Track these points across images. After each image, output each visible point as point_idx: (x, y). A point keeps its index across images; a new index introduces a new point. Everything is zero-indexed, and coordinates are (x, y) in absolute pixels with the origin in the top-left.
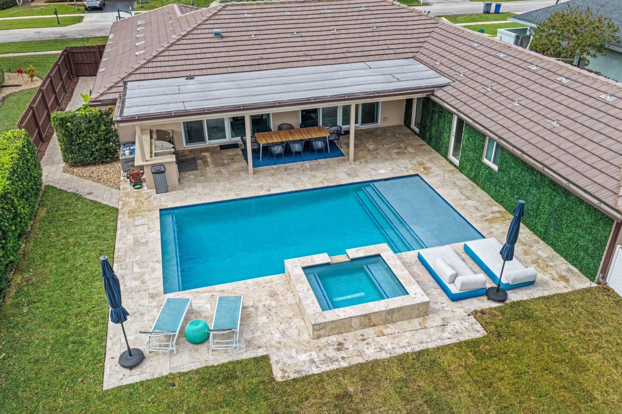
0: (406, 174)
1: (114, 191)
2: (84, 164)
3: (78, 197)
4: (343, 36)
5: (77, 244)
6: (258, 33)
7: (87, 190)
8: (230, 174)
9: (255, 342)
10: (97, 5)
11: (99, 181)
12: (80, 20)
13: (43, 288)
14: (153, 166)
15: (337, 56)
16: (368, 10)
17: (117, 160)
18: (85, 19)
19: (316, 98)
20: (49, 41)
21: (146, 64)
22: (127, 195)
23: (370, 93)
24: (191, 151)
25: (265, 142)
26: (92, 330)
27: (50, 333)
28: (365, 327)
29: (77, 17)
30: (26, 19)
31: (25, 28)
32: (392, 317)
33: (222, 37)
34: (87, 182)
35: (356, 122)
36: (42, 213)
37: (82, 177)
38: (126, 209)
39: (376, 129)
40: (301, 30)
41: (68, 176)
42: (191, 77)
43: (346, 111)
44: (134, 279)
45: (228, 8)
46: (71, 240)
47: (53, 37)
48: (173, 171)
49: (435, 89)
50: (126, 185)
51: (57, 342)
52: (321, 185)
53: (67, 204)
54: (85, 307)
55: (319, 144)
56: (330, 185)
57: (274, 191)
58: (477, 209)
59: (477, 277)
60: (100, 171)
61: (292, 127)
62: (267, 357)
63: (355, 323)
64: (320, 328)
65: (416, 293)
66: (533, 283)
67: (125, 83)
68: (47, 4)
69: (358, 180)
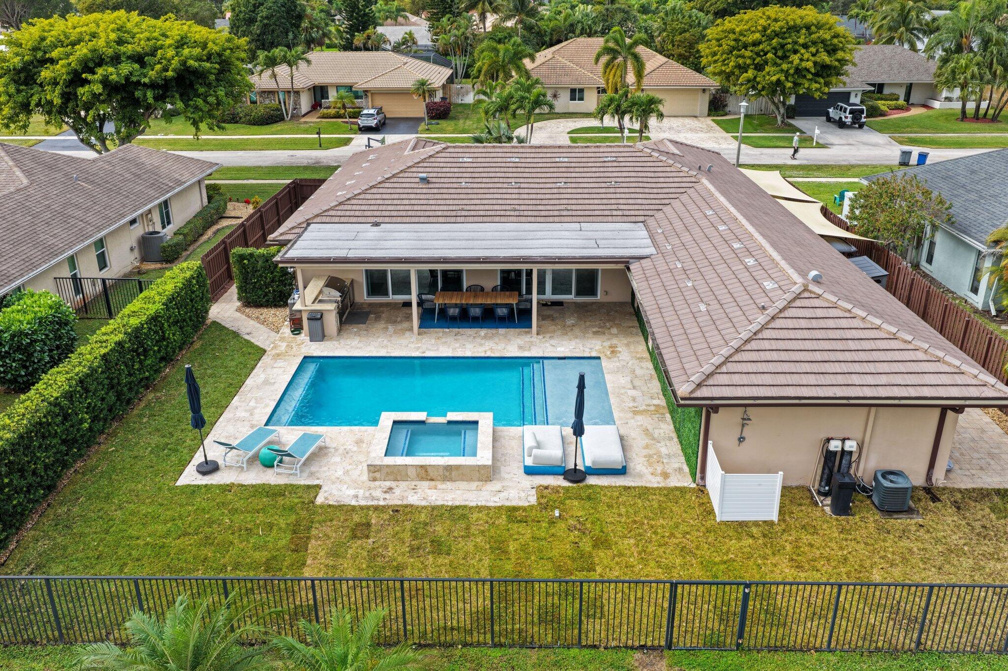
0: (586, 355)
1: (273, 334)
2: (258, 305)
3: (236, 335)
4: (569, 191)
6: (470, 180)
7: (248, 330)
8: (395, 332)
9: (317, 474)
10: (373, 125)
11: (263, 323)
12: (347, 142)
13: (167, 406)
14: (312, 312)
15: (551, 213)
16: (615, 161)
17: (286, 304)
18: (353, 142)
19: (487, 258)
20: (298, 167)
21: (336, 206)
22: (282, 339)
23: (551, 258)
24: (370, 305)
25: (441, 301)
26: (188, 442)
27: (156, 439)
28: (422, 479)
29: (345, 138)
30: (286, 139)
31: (280, 149)
32: (450, 474)
33: (428, 182)
34: (252, 322)
35: (542, 291)
36: (197, 345)
37: (249, 317)
38: (274, 352)
39: (593, 303)
40: (522, 180)
41: (238, 314)
42: (376, 224)
44: (246, 411)
45: (449, 150)
46: (209, 371)
47: (305, 162)
48: (331, 321)
49: (631, 261)
50: (286, 330)
51: (157, 446)
52: (483, 355)
53: (222, 340)
55: (502, 312)
56: (493, 355)
58: (634, 399)
59: (553, 452)
60: (269, 313)
61: (482, 289)
62: (319, 487)
63: (412, 472)
64: (375, 471)
65: (484, 457)
66: (622, 471)
67: (309, 225)
68: (319, 120)
69: (526, 354)
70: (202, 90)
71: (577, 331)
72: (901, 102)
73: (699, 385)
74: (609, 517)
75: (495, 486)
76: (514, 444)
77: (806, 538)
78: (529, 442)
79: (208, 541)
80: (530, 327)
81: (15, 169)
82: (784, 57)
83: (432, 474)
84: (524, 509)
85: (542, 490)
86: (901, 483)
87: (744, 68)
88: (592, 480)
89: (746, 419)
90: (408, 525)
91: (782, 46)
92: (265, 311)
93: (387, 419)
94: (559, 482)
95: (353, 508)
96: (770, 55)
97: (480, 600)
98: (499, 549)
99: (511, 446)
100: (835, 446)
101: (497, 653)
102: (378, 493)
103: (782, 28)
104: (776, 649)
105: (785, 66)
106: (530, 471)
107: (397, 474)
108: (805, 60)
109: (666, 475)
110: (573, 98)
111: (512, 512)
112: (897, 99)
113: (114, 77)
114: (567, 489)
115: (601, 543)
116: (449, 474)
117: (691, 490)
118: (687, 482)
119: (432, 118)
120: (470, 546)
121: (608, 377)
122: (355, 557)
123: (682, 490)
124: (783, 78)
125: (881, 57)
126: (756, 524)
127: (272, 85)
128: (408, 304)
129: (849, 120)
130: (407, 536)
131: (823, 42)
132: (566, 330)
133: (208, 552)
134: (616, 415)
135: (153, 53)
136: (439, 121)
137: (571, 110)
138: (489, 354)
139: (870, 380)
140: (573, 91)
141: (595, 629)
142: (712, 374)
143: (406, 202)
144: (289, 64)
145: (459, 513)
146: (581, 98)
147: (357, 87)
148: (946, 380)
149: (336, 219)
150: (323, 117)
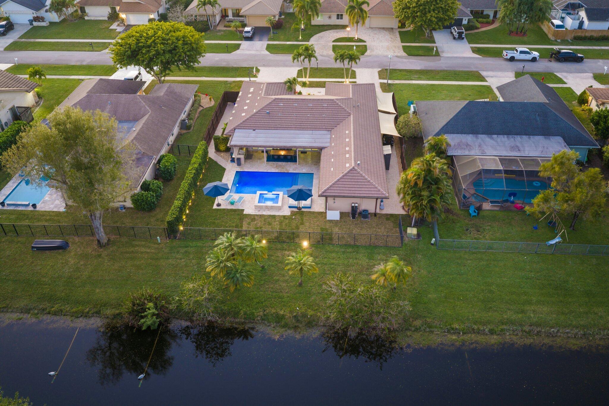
1: (227, 162)
2: (220, 152)
3: (216, 163)
4: (311, 118)
6: (282, 113)
8: (260, 163)
9: (243, 206)
10: (250, 36)
12: (238, 46)
14: (237, 158)
15: (305, 127)
16: (326, 106)
17: (229, 153)
18: (241, 47)
20: (221, 68)
21: (242, 123)
22: (229, 165)
23: (301, 147)
24: (253, 151)
25: (273, 154)
28: (266, 209)
29: (237, 44)
30: (213, 44)
31: (211, 52)
32: (273, 208)
33: (269, 114)
34: (219, 158)
36: (207, 166)
37: (218, 155)
38: (228, 169)
40: (297, 113)
41: (215, 155)
42: (254, 130)
45: (276, 100)
46: (213, 176)
47: (223, 64)
48: (243, 161)
49: (322, 148)
50: (230, 162)
55: (290, 157)
60: (224, 155)
62: (244, 210)
63: (264, 207)
64: (256, 207)
65: (280, 204)
66: (310, 208)
67: (235, 129)
68: (225, 29)
69: (295, 172)
72: (491, 19)
73: (324, 192)
74: (304, 218)
75: (282, 210)
77: (344, 223)
80: (296, 162)
82: (425, 14)
83: (268, 207)
84: (287, 216)
85: (292, 212)
88: (302, 209)
89: (334, 199)
90: (263, 219)
92: (222, 154)
93: (258, 193)
94: (297, 210)
95: (252, 215)
98: (281, 225)
100: (353, 205)
102: (257, 212)
104: (328, 244)
106: (290, 207)
107: (261, 207)
108: (431, 16)
109: (319, 209)
110: (338, 18)
111: (284, 217)
112: (488, 18)
114: (297, 212)
115: (302, 223)
117: (323, 213)
118: (324, 211)
119: (274, 29)
120: (275, 224)
121: (314, 180)
122: (253, 225)
123: (321, 213)
126: (334, 220)
127: (204, 13)
128: (263, 152)
129: (457, 36)
130: (263, 221)
131: (442, 8)
132: (307, 163)
134: (313, 192)
135: (174, 49)
136: (277, 31)
137: (337, 24)
138: (284, 172)
140: (338, 15)
141: (297, 240)
142: (326, 190)
143: (263, 121)
144: (212, 6)
145: (274, 217)
146: (342, 18)
147: (242, 13)
148: (376, 192)
149: (243, 128)
150: (227, 27)
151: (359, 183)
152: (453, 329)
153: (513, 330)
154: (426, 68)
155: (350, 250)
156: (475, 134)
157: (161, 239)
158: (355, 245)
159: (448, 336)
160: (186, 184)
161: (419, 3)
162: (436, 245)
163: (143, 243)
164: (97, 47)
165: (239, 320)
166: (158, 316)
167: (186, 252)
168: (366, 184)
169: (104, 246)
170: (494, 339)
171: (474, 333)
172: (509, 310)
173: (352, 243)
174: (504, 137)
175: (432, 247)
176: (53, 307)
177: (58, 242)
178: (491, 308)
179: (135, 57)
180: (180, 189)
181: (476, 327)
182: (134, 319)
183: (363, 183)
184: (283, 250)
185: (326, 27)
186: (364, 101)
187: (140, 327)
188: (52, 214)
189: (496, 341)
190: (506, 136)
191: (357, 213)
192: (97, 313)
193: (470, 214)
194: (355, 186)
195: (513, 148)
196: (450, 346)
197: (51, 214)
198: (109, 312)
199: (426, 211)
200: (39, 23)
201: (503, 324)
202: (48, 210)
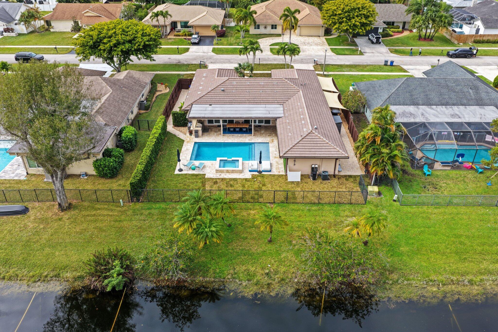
0: (265, 142)
1: (185, 135)
2: (178, 126)
3: (175, 136)
4: (263, 94)
5: (173, 148)
6: (236, 90)
9: (204, 172)
10: (197, 42)
11: (181, 132)
12: (188, 50)
13: (165, 156)
14: (195, 130)
15: (258, 101)
16: (277, 84)
17: (187, 126)
19: (241, 117)
20: (173, 64)
21: (199, 99)
22: (187, 137)
23: (257, 117)
24: (209, 126)
25: (228, 126)
27: (166, 164)
28: (227, 173)
29: (187, 48)
31: (164, 54)
33: (224, 91)
36: (166, 139)
37: (176, 130)
38: (186, 141)
39: (269, 126)
40: (250, 90)
41: (173, 129)
42: (211, 105)
43: (252, 121)
46: (172, 146)
47: (175, 62)
48: (200, 133)
49: (278, 118)
50: (188, 134)
53: (172, 138)
54: (173, 160)
55: (244, 129)
57: (226, 142)
58: (276, 154)
59: (255, 167)
60: (182, 129)
61: (239, 123)
62: (205, 174)
63: (225, 171)
64: (217, 171)
65: (240, 168)
66: (270, 171)
67: (192, 105)
68: (175, 37)
69: (250, 142)
70: (149, 49)
71: (264, 135)
72: (401, 29)
73: (285, 154)
74: (266, 180)
75: (243, 174)
76: (247, 165)
77: (305, 184)
78: (250, 165)
79: (185, 185)
80: (252, 133)
81: (107, 86)
82: (350, 20)
83: (229, 171)
84: (249, 179)
85: (252, 175)
86: (327, 174)
87: (335, 23)
88: (263, 173)
89: (295, 161)
90: (225, 182)
91: (349, 15)
92: (180, 128)
93: (218, 159)
94: (256, 173)
95: (213, 179)
96: (344, 19)
97: (240, 195)
98: (243, 186)
99: (246, 166)
100: (313, 166)
101: (243, 203)
102: (218, 176)
103: (349, 9)
104: (293, 203)
105: (349, 23)
106: (250, 171)
107: (222, 172)
108: (356, 21)
109: (279, 172)
110: (272, 28)
111: (246, 180)
112: (399, 28)
113: (124, 50)
114: (258, 175)
115: (264, 185)
116: (233, 172)
117: (284, 175)
118: (284, 173)
119: (218, 37)
120: (238, 186)
121: (270, 148)
122: (216, 188)
123: (282, 175)
124: (349, 28)
125: (395, 10)
126: (296, 182)
127: (157, 23)
128: (220, 126)
129: (375, 41)
130: (225, 184)
131: (364, 14)
132: (261, 134)
133: (186, 187)
134: (271, 158)
135: (134, 39)
136: (221, 38)
137: (272, 33)
138: (241, 142)
139: (320, 153)
140: (272, 26)
141: (261, 200)
142: (287, 151)
143: (218, 97)
144: (164, 17)
145: (235, 180)
146: (276, 28)
147: (189, 24)
148: (335, 153)
149: (199, 103)
150: (176, 36)
151: (318, 145)
152: (431, 281)
153: (493, 280)
154: (354, 64)
155: (314, 208)
156: (415, 105)
157: (124, 202)
158: (319, 203)
159: (428, 288)
160: (148, 151)
161: (344, 10)
162: (399, 201)
163: (106, 206)
164: (61, 51)
165: (208, 279)
166: (123, 275)
167: (150, 214)
168: (325, 145)
169: (66, 210)
170: (475, 290)
171: (454, 284)
172: (485, 260)
173: (317, 202)
174: (442, 108)
175: (395, 203)
176: (8, 272)
177: (17, 207)
178: (465, 259)
179: (97, 48)
180: (142, 155)
181: (454, 278)
182: (96, 280)
183: (321, 145)
184: (248, 209)
185: (262, 36)
186: (309, 82)
187: (104, 288)
188: (13, 182)
189: (478, 292)
190: (444, 107)
191: (317, 175)
192: (55, 276)
193: (425, 174)
194: (315, 147)
195: (453, 116)
196: (432, 298)
197: (11, 182)
198: (69, 275)
199: (387, 168)
200: (9, 34)
201: (481, 274)
202: (9, 179)
